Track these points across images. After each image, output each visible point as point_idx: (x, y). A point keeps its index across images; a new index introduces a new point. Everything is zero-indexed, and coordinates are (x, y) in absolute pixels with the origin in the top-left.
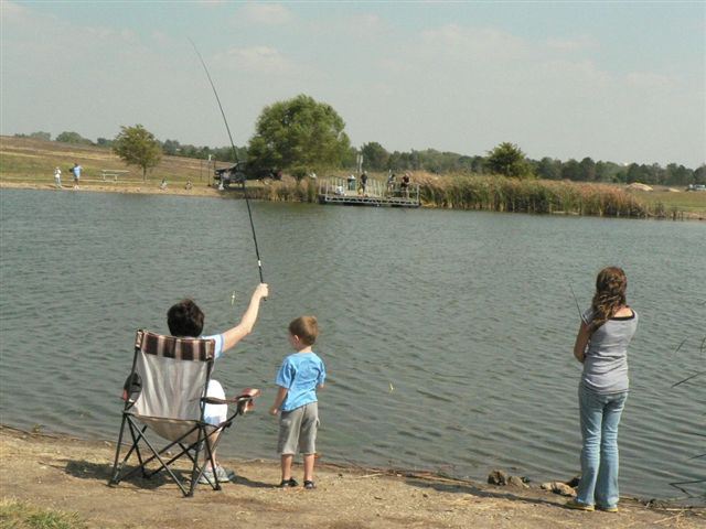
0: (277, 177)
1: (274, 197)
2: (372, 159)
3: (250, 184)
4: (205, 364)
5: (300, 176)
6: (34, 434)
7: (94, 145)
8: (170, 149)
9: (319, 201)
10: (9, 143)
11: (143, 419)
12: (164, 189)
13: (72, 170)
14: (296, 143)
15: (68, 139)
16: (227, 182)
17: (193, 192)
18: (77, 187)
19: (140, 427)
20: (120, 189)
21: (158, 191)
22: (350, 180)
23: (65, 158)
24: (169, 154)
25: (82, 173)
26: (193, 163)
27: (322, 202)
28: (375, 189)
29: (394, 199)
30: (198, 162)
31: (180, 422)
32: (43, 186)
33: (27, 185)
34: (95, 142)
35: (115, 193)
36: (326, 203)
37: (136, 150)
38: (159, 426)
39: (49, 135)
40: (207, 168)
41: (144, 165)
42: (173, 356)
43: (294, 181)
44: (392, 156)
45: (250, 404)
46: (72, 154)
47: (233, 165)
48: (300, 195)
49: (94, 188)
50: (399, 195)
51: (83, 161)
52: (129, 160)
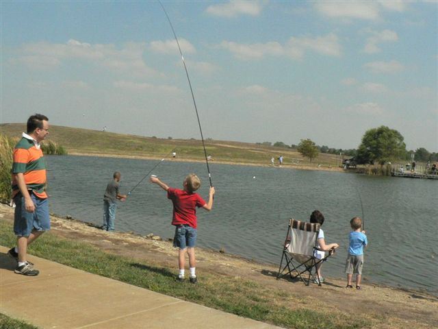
0: (372, 163)
1: (370, 173)
2: (421, 156)
3: (360, 166)
4: (316, 233)
5: (382, 163)
6: (252, 261)
7: (289, 148)
8: (324, 150)
9: (391, 175)
10: (254, 146)
11: (291, 254)
12: (320, 168)
13: (279, 159)
14: (380, 147)
15: (279, 145)
16: (348, 165)
17: (332, 170)
18: (281, 166)
19: (290, 257)
20: (300, 167)
21: (317, 169)
22: (407, 166)
23: (277, 153)
24: (323, 152)
25: (283, 159)
26: (334, 157)
27: (393, 175)
28: (419, 170)
29: (429, 175)
30: (335, 156)
31: (305, 256)
32: (266, 165)
33: (259, 165)
34: (291, 146)
35: (297, 169)
36: (395, 176)
37: (307, 150)
38: (297, 257)
39: (270, 143)
40: (340, 159)
41: (311, 157)
42: (303, 229)
43: (380, 165)
44: (431, 155)
45: (334, 251)
46: (279, 152)
47: (352, 157)
48: (383, 172)
49: (288, 167)
50: (431, 173)
51: (284, 155)
52: (304, 154)
